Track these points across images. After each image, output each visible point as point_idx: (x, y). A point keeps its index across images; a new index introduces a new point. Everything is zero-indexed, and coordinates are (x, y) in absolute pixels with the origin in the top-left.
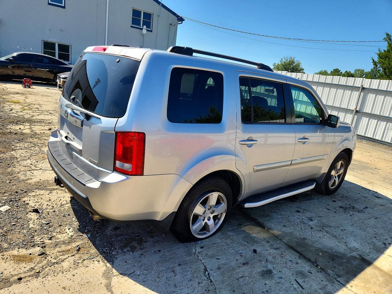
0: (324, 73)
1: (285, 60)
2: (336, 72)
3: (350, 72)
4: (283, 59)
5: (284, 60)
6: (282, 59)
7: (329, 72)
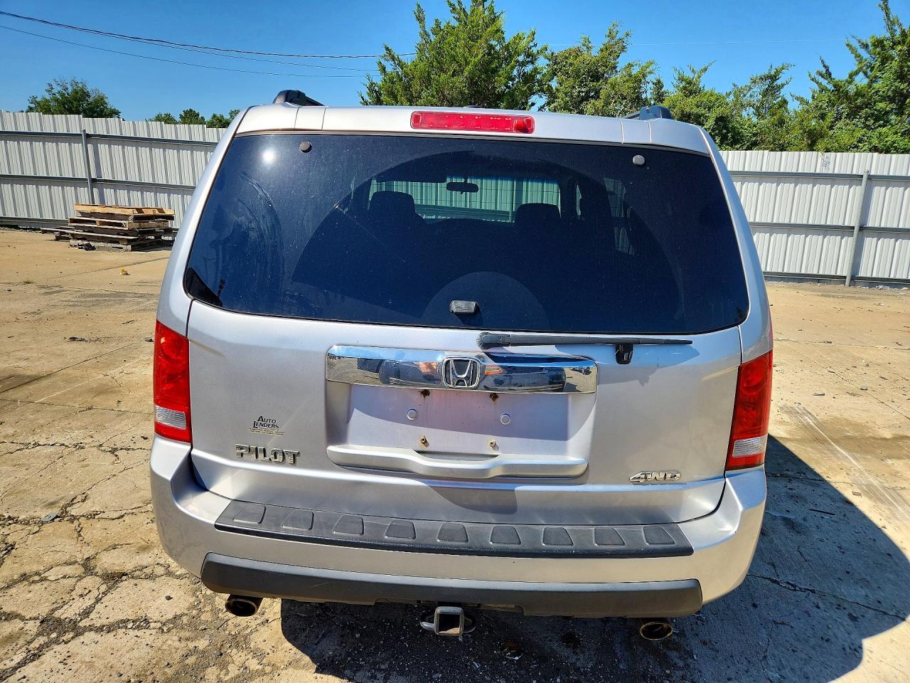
0: (168, 120)
1: (60, 89)
2: (191, 117)
3: (222, 117)
4: (54, 86)
5: (57, 89)
6: (50, 85)
7: (178, 119)
